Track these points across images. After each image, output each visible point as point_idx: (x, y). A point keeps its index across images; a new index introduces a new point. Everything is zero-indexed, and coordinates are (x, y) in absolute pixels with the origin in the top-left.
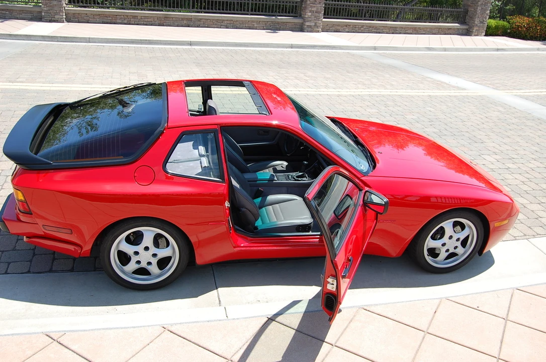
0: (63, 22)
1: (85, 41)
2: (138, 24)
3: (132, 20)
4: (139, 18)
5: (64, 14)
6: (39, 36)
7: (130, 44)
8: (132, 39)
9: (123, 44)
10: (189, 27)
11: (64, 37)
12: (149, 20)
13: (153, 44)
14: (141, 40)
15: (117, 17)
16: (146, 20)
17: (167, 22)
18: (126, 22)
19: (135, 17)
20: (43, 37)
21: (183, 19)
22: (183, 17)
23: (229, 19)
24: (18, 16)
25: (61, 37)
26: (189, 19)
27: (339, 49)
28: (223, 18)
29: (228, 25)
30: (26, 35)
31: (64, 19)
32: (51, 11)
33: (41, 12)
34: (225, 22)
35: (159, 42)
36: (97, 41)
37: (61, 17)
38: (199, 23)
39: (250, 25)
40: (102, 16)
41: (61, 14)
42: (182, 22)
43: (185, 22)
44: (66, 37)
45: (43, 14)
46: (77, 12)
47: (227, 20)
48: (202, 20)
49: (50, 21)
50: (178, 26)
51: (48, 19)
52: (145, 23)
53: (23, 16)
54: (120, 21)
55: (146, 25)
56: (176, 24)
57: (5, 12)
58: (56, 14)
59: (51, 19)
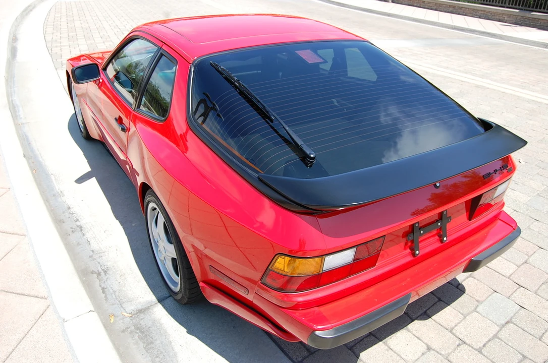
23: (483, 9)
27: (499, 39)
28: (478, 8)
29: (482, 15)
34: (480, 12)
39: (501, 18)
47: (482, 11)
48: (463, 9)
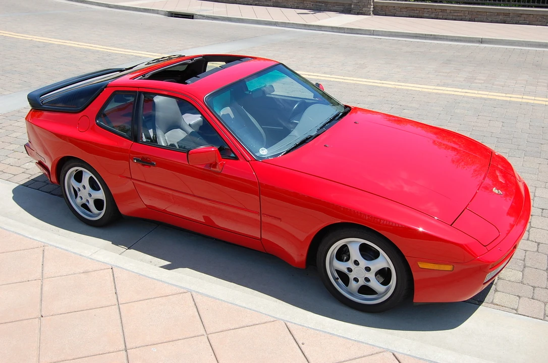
0: (370, 15)
1: (369, 33)
2: (446, 19)
3: (440, 13)
4: (448, 12)
5: (372, 7)
6: (329, 27)
7: (414, 38)
8: (416, 34)
9: (407, 38)
10: (505, 23)
11: (351, 29)
12: (459, 14)
13: (437, 40)
14: (425, 35)
15: (425, 10)
16: (456, 14)
17: (480, 16)
18: (433, 16)
19: (443, 10)
20: (332, 28)
21: (498, 14)
22: (498, 12)
24: (332, 8)
25: (348, 28)
26: (507, 14)
30: (318, 26)
31: (371, 12)
32: (360, 4)
33: (351, 5)
35: (445, 38)
36: (380, 34)
37: (368, 9)
38: (518, 19)
40: (410, 9)
41: (369, 6)
42: (498, 17)
43: (501, 17)
44: (352, 29)
45: (353, 6)
46: (385, 5)
49: (358, 14)
50: (491, 22)
51: (356, 11)
52: (454, 17)
53: (336, 8)
54: (427, 15)
55: (455, 20)
56: (490, 19)
57: (321, 4)
58: (364, 6)
59: (358, 11)
